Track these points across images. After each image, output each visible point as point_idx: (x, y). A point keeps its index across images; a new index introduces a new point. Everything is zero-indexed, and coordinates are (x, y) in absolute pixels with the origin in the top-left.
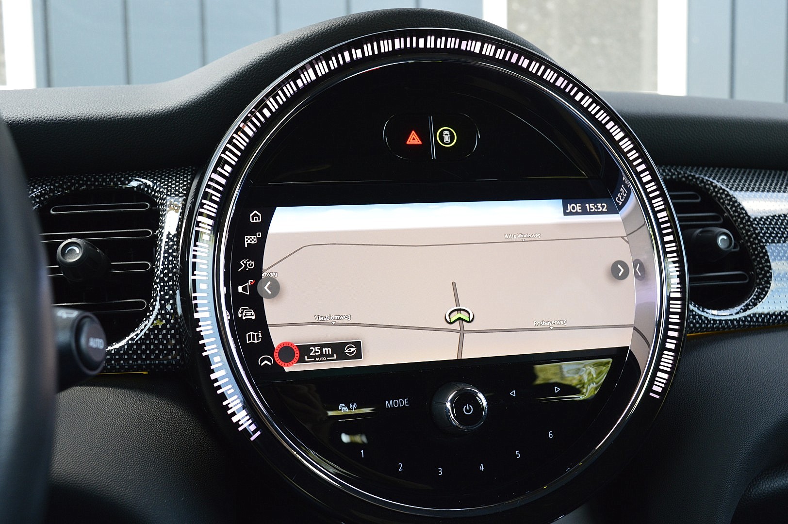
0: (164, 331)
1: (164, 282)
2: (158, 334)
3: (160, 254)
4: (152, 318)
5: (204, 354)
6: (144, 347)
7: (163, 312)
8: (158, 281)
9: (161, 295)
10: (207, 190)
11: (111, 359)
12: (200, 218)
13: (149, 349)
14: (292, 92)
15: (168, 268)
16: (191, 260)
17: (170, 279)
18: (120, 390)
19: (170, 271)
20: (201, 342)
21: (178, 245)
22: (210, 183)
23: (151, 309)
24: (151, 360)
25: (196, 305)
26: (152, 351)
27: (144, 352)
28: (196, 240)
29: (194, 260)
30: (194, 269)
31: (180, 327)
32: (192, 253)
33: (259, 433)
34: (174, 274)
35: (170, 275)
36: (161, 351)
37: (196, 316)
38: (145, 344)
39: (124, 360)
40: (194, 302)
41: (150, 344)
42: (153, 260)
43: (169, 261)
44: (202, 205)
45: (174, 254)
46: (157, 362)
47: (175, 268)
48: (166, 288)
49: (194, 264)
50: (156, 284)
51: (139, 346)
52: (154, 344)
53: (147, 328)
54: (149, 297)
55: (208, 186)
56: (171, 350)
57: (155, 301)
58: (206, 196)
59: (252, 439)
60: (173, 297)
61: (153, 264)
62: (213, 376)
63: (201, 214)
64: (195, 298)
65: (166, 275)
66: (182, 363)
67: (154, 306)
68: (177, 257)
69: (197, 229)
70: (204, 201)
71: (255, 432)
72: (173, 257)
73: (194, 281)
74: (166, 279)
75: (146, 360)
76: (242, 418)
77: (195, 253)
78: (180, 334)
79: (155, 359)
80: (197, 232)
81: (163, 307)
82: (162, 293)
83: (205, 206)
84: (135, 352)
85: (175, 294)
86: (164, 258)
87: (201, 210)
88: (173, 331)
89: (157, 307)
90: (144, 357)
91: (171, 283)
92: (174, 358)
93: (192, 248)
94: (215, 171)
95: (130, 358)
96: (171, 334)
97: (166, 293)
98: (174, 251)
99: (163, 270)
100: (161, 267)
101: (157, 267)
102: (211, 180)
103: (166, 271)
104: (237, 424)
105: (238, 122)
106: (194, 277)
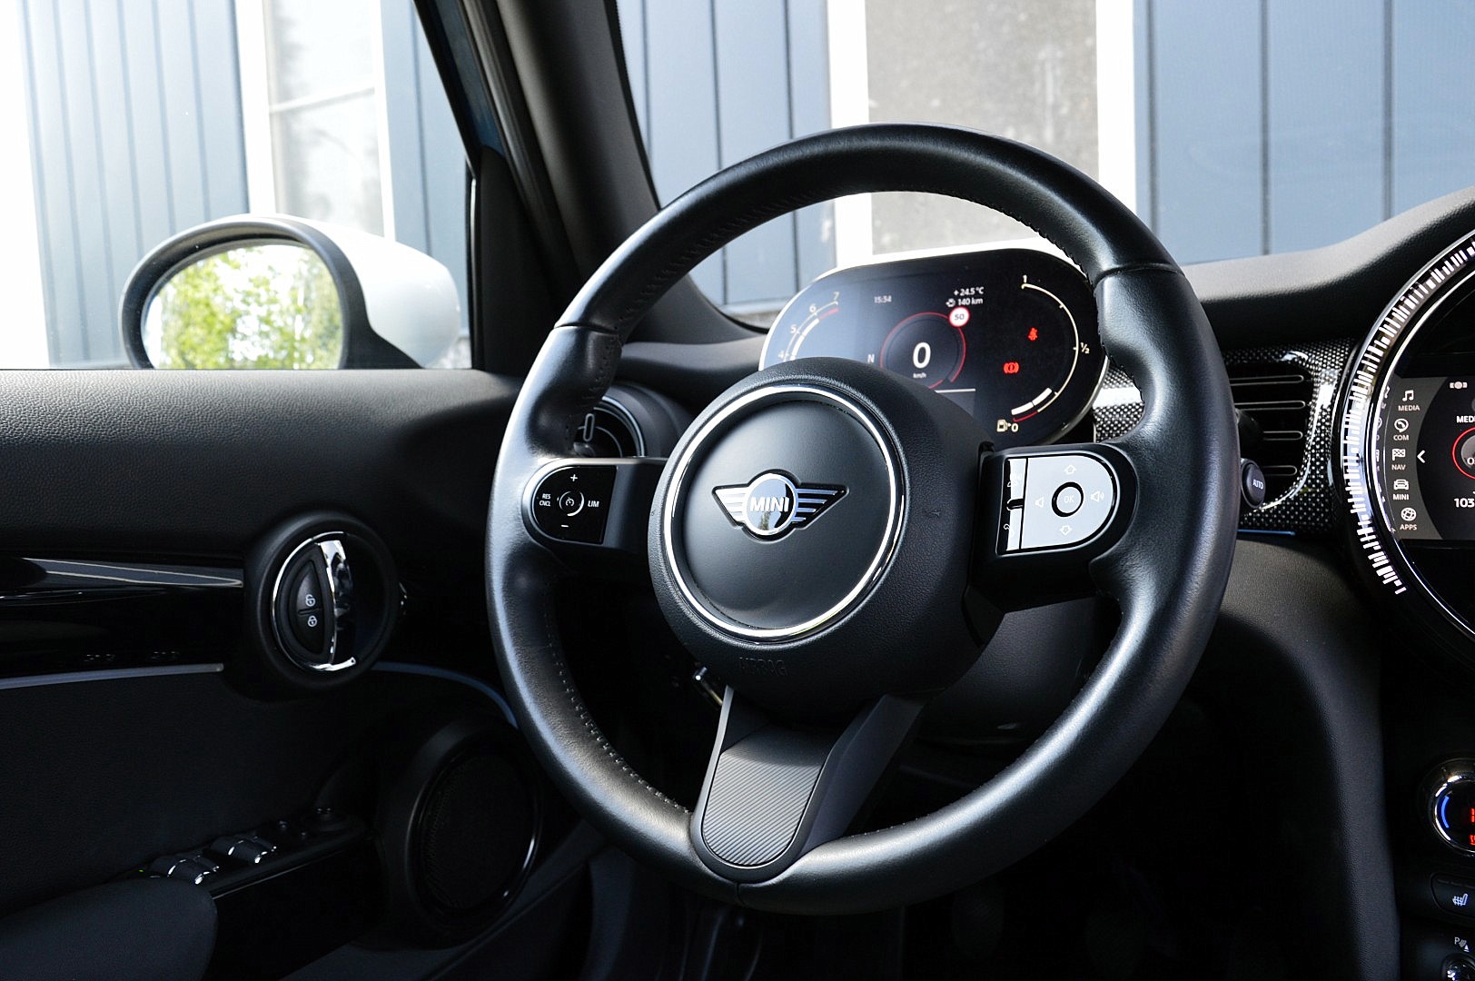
0: (1314, 495)
1: (1316, 449)
2: (1307, 497)
3: (1312, 424)
4: (1302, 482)
5: (1352, 511)
6: (1292, 508)
7: (1314, 477)
8: (1309, 448)
9: (1311, 461)
10: (1363, 362)
11: (1261, 517)
12: (1354, 388)
13: (1298, 510)
14: (1461, 261)
15: (1320, 437)
16: (1344, 426)
17: (1322, 447)
18: (1267, 546)
19: (1322, 439)
20: (1350, 500)
21: (1331, 415)
22: (1366, 355)
23: (1302, 474)
24: (1299, 520)
25: (1346, 467)
26: (1301, 513)
27: (1292, 513)
28: (1350, 407)
29: (1347, 426)
30: (1346, 434)
31: (1330, 491)
32: (1344, 420)
33: (1404, 589)
34: (1326, 442)
35: (1322, 443)
36: (1309, 513)
37: (1346, 477)
38: (1295, 506)
39: (1274, 519)
40: (1345, 464)
41: (1299, 506)
42: (1305, 429)
43: (1321, 430)
44: (1356, 376)
45: (1327, 424)
46: (1305, 523)
47: (1328, 436)
48: (1318, 455)
49: (1346, 430)
50: (1307, 451)
51: (1288, 508)
52: (1303, 506)
53: (1297, 491)
54: (1299, 463)
55: (1364, 358)
56: (1320, 513)
57: (1306, 466)
58: (1361, 367)
59: (1397, 592)
60: (1324, 463)
61: (1305, 433)
62: (1360, 532)
63: (1356, 384)
64: (1346, 461)
65: (1318, 443)
66: (1330, 526)
67: (1304, 472)
68: (1330, 426)
69: (1351, 398)
70: (1359, 372)
71: (1400, 587)
72: (1326, 426)
73: (1345, 445)
74: (1318, 447)
75: (1294, 520)
76: (1388, 574)
77: (1347, 420)
78: (1329, 498)
79: (1303, 520)
80: (1351, 401)
81: (1313, 472)
82: (1313, 459)
83: (1360, 377)
84: (1284, 512)
85: (1326, 460)
86: (1317, 427)
87: (1356, 380)
88: (1322, 496)
89: (1308, 472)
90: (1292, 517)
91: (1322, 451)
92: (1322, 520)
93: (1345, 415)
94: (1372, 344)
95: (1279, 517)
96: (1320, 498)
97: (1318, 460)
98: (1327, 421)
99: (1315, 438)
100: (1313, 436)
101: (1309, 435)
102: (1368, 352)
103: (1318, 439)
104: (1382, 578)
105: (1400, 296)
106: (1345, 442)
